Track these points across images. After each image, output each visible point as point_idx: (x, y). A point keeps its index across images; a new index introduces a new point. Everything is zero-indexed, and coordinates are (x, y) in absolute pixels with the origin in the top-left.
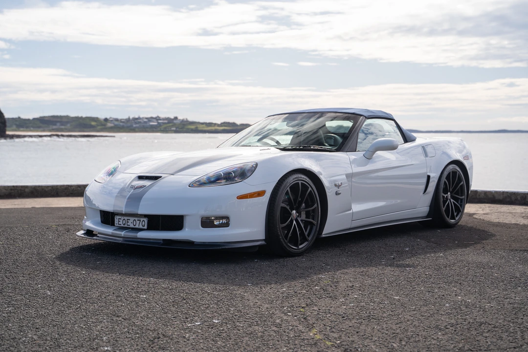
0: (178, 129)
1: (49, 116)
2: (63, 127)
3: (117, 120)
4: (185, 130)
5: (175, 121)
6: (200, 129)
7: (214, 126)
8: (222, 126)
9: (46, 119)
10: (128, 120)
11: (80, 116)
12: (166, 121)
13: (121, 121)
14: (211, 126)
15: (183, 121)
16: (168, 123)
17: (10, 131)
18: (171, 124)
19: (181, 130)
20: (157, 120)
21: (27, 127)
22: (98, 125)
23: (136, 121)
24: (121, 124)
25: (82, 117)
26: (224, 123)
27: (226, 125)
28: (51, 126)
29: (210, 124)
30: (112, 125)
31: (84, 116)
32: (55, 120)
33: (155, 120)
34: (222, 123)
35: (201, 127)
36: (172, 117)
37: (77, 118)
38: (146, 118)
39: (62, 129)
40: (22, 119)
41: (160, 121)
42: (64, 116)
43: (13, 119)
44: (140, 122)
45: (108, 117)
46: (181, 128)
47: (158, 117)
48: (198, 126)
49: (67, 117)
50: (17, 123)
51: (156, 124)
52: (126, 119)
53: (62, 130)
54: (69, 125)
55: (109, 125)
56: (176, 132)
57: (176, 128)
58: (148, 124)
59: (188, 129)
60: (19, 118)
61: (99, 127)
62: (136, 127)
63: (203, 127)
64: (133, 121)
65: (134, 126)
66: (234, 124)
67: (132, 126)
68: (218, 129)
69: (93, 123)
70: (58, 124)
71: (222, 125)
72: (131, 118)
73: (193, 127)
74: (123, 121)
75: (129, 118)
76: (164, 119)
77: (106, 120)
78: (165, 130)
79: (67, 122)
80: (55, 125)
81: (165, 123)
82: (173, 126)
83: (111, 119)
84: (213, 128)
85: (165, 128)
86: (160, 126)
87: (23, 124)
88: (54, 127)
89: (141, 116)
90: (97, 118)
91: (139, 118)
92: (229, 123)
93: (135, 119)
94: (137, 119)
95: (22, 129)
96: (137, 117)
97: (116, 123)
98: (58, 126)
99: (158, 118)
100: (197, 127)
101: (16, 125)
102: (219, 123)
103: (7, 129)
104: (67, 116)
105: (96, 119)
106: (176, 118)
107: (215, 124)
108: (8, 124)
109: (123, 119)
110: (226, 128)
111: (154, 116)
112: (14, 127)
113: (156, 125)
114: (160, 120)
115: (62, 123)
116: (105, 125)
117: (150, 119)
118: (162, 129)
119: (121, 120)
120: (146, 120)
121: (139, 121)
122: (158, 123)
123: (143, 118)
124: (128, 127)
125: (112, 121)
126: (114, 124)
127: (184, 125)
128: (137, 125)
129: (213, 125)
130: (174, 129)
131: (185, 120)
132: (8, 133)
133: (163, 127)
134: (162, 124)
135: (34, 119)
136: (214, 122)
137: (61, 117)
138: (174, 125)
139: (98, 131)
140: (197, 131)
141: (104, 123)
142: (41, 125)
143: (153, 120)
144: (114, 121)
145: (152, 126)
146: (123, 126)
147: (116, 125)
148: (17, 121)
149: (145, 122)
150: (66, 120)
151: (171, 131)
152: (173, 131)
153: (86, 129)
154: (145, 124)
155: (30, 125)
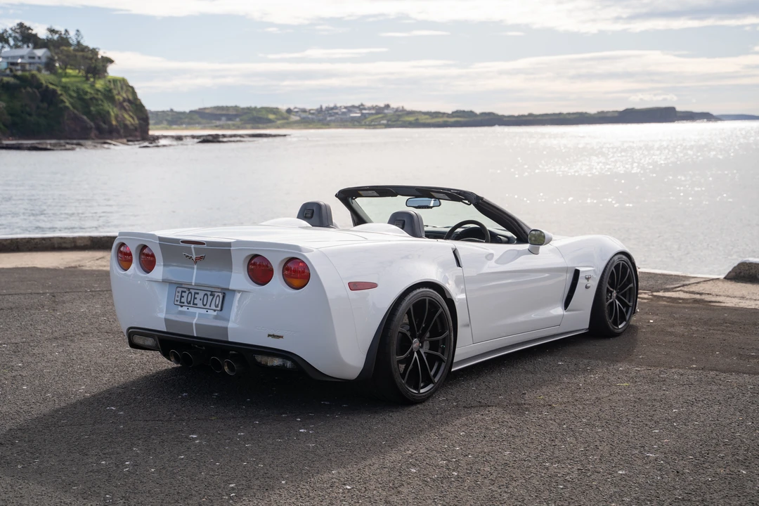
0: (390, 123)
1: (211, 108)
2: (230, 122)
3: (304, 111)
4: (399, 123)
5: (386, 111)
6: (421, 121)
7: (442, 117)
8: (454, 117)
9: (207, 111)
10: (321, 111)
11: (253, 106)
12: (373, 112)
13: (309, 112)
14: (437, 117)
15: (397, 110)
16: (377, 113)
18: (380, 116)
19: (394, 123)
20: (361, 110)
21: (181, 124)
22: (279, 119)
23: (330, 112)
24: (310, 116)
25: (255, 108)
26: (457, 112)
27: (460, 115)
28: (214, 122)
29: (437, 114)
30: (298, 118)
31: (259, 106)
32: (218, 112)
33: (358, 112)
34: (453, 113)
35: (423, 119)
36: (382, 105)
37: (249, 109)
38: (346, 108)
40: (174, 112)
41: (364, 111)
42: (232, 107)
43: (163, 112)
44: (337, 113)
45: (292, 108)
46: (394, 121)
47: (362, 105)
48: (419, 117)
49: (236, 108)
50: (169, 118)
51: (359, 115)
52: (317, 110)
53: (229, 127)
54: (237, 120)
55: (294, 118)
56: (387, 126)
57: (388, 121)
58: (348, 116)
59: (405, 122)
60: (172, 110)
61: (279, 122)
62: (330, 121)
63: (427, 119)
64: (326, 112)
65: (328, 119)
66: (471, 113)
67: (325, 119)
68: (447, 121)
69: (271, 117)
70: (224, 118)
71: (454, 115)
72: (324, 107)
73: (411, 119)
74: (312, 112)
75: (321, 108)
76: (370, 109)
77: (289, 111)
78: (371, 125)
79: (236, 116)
80: (220, 120)
81: (371, 114)
82: (382, 118)
83: (296, 110)
84: (440, 120)
85: (372, 121)
86: (365, 118)
87: (175, 118)
88: (218, 123)
89: (338, 105)
90: (277, 109)
91: (335, 108)
92: (464, 111)
93: (329, 109)
94: (332, 109)
95: (174, 127)
96: (332, 105)
97: (304, 115)
98: (223, 121)
99: (361, 107)
100: (417, 119)
101: (167, 120)
102: (450, 112)
103: (150, 127)
104: (236, 106)
105: (274, 111)
106: (387, 106)
107: (444, 114)
108: (151, 121)
109: (313, 110)
110: (459, 119)
111: (357, 104)
112: (165, 124)
113: (359, 117)
114: (365, 109)
115: (229, 117)
116: (287, 118)
117: (351, 109)
118: (367, 123)
119: (310, 110)
120: (344, 110)
121: (336, 111)
122: (362, 114)
123: (341, 107)
124: (320, 121)
125: (297, 112)
126: (300, 116)
127: (399, 116)
128: (333, 118)
129: (440, 115)
130: (385, 122)
131: (401, 108)
132: (153, 132)
133: (369, 119)
134: (367, 116)
135: (191, 112)
136: (442, 111)
137: (227, 108)
138: (385, 116)
139: (278, 127)
140: (417, 124)
141: (286, 115)
142: (200, 120)
143: (355, 110)
144: (300, 113)
145: (353, 119)
146: (313, 119)
147: (304, 118)
148: (168, 115)
149: (344, 113)
150: (234, 113)
151: (380, 125)
152: (383, 125)
153: (261, 125)
154: (344, 117)
155: (186, 120)
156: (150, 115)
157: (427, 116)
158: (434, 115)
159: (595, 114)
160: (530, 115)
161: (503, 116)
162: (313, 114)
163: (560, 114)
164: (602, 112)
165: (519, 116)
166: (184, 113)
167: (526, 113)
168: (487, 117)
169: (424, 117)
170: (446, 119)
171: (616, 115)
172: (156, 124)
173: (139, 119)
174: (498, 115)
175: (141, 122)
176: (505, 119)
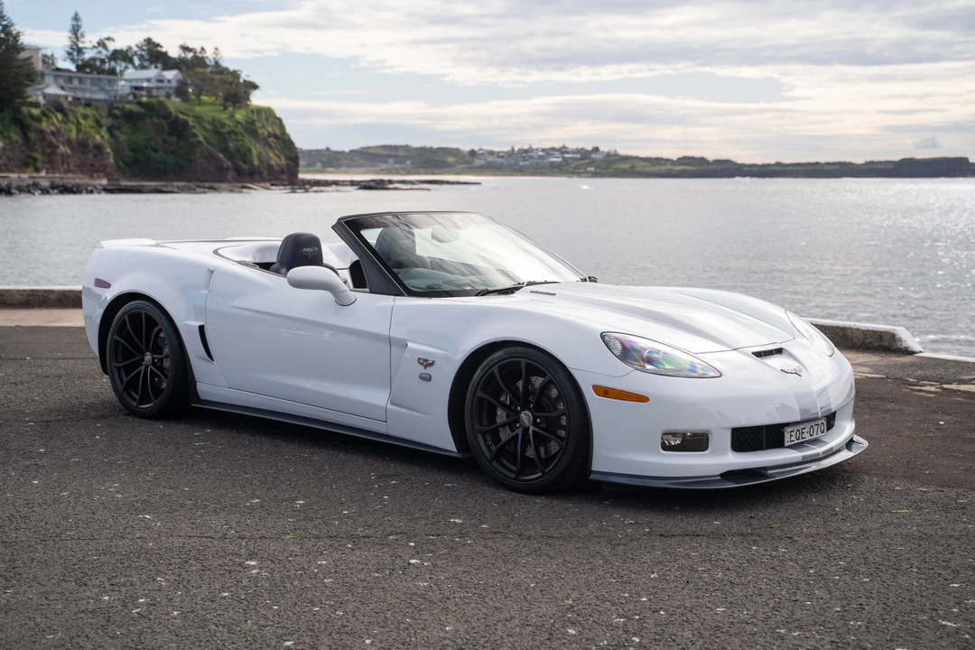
0: (598, 171)
1: (376, 147)
2: (400, 166)
3: (491, 153)
4: (610, 170)
5: (594, 156)
6: (638, 170)
7: (665, 164)
8: (679, 165)
9: (372, 151)
10: (511, 153)
12: (578, 156)
13: (499, 155)
14: (658, 164)
15: (608, 154)
16: (582, 158)
17: (304, 172)
18: (586, 161)
19: (605, 171)
20: (563, 153)
21: (338, 166)
22: (458, 163)
23: (524, 155)
24: (499, 160)
25: (431, 148)
26: (684, 158)
27: (687, 162)
28: (379, 164)
29: (658, 161)
30: (483, 162)
31: (435, 146)
32: (385, 152)
33: (559, 155)
34: (679, 159)
35: (640, 167)
36: (589, 148)
37: (423, 150)
38: (543, 150)
39: (399, 169)
40: (333, 151)
41: (567, 156)
42: (402, 147)
43: (317, 151)
44: (532, 157)
45: (476, 149)
46: (604, 169)
47: (564, 147)
48: (636, 164)
49: (407, 148)
50: (324, 159)
51: (560, 160)
52: (507, 152)
53: (397, 172)
54: (408, 162)
55: (478, 162)
56: (595, 175)
57: (596, 168)
58: (546, 161)
59: (617, 169)
60: (328, 149)
61: (460, 167)
62: (524, 167)
63: (644, 166)
64: (519, 156)
65: (521, 163)
66: (702, 160)
67: (517, 164)
68: (671, 170)
69: (450, 159)
70: (391, 161)
71: (681, 162)
72: (516, 149)
73: (626, 166)
74: (501, 154)
75: (513, 150)
76: (574, 152)
77: (473, 153)
78: (574, 172)
79: (407, 157)
80: (386, 162)
81: (575, 159)
82: (589, 164)
83: (481, 152)
84: (663, 168)
85: (576, 167)
86: (568, 163)
87: (331, 159)
88: (384, 166)
89: (534, 147)
90: (458, 150)
91: (530, 150)
92: (693, 158)
93: (522, 151)
94: (526, 151)
95: (330, 169)
96: (526, 147)
97: (490, 159)
98: (390, 164)
99: (563, 150)
100: (633, 167)
101: (321, 161)
102: (675, 158)
103: (300, 169)
104: (407, 146)
105: (455, 152)
106: (596, 150)
107: (668, 160)
109: (502, 152)
110: (687, 168)
111: (558, 146)
112: (318, 166)
113: (561, 162)
114: (567, 153)
115: (398, 159)
116: (470, 162)
117: (550, 152)
118: (570, 170)
119: (498, 152)
120: (541, 153)
121: (532, 154)
122: (564, 158)
123: (537, 149)
124: (509, 166)
125: (483, 154)
126: (485, 160)
127: (611, 162)
128: (527, 163)
129: (663, 162)
130: (592, 169)
131: (613, 152)
133: (572, 165)
134: (570, 161)
135: (351, 151)
137: (396, 148)
138: (593, 162)
139: (458, 173)
140: (632, 173)
141: (468, 158)
142: (362, 162)
143: (555, 153)
144: (486, 155)
145: (553, 165)
146: (502, 163)
147: (490, 163)
148: (323, 155)
149: (540, 157)
150: (405, 154)
151: (586, 172)
152: (591, 172)
153: (436, 171)
154: (540, 161)
155: (345, 162)
156: (300, 155)
157: (646, 163)
158: (655, 162)
159: (862, 165)
160: (778, 164)
161: (743, 165)
162: (502, 157)
163: (817, 164)
164: (872, 162)
165: (764, 166)
166: (342, 153)
167: (773, 162)
168: (722, 166)
169: (642, 164)
170: (669, 167)
171: (890, 166)
172: (308, 165)
173: (287, 158)
174: (736, 164)
175: (289, 162)
176: (745, 169)
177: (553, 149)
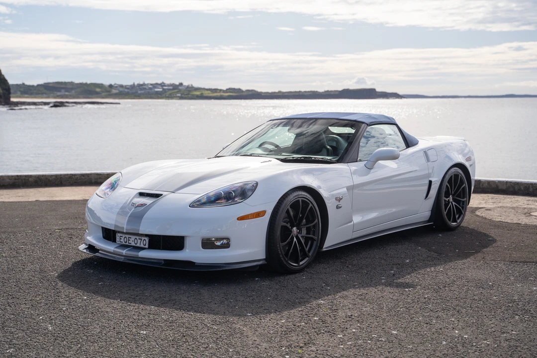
0: (183, 96)
1: (53, 83)
2: (67, 93)
3: (122, 86)
4: (190, 96)
5: (180, 88)
6: (205, 95)
7: (220, 92)
8: (227, 92)
9: (51, 85)
10: (133, 86)
11: (84, 82)
12: (171, 88)
13: (126, 87)
14: (216, 92)
15: (188, 87)
16: (173, 89)
17: (14, 97)
18: (176, 91)
19: (186, 96)
20: (162, 86)
21: (31, 94)
22: (103, 92)
23: (141, 87)
24: (126, 90)
25: (86, 83)
26: (230, 89)
27: (231, 91)
28: (55, 92)
29: (215, 90)
30: (117, 91)
31: (89, 82)
32: (59, 86)
33: (160, 87)
34: (227, 89)
35: (206, 93)
36: (177, 83)
37: (81, 84)
38: (151, 85)
39: (67, 95)
40: (26, 85)
41: (165, 88)
42: (69, 83)
43: (17, 85)
44: (145, 89)
45: (113, 84)
46: (186, 95)
47: (163, 83)
48: (203, 92)
49: (72, 83)
50: (22, 90)
51: (161, 90)
52: (131, 86)
53: (66, 97)
54: (73, 92)
55: (114, 91)
56: (181, 98)
57: (182, 94)
58: (153, 91)
59: (193, 95)
60: (23, 84)
61: (104, 94)
62: (141, 94)
63: (209, 93)
64: (138, 88)
65: (139, 92)
66: (239, 90)
67: (137, 92)
68: (223, 95)
69: (98, 90)
70: (63, 91)
71: (228, 91)
72: (136, 84)
73: (198, 93)
74: (127, 87)
75: (134, 84)
76: (169, 85)
77: (111, 86)
78: (170, 97)
79: (72, 89)
80: (60, 91)
81: (169, 90)
82: (177, 92)
83: (116, 85)
84: (218, 94)
85: (170, 94)
86: (166, 92)
87: (27, 90)
88: (59, 94)
89: (146, 83)
90: (102, 84)
91: (144, 84)
92: (234, 89)
93: (139, 85)
94: (142, 85)
95: (26, 96)
96: (141, 83)
97: (121, 89)
98: (63, 93)
99: (163, 84)
100: (202, 94)
101: (20, 91)
102: (224, 89)
103: (11, 95)
104: (72, 82)
105: (100, 86)
106: (181, 84)
107: (221, 90)
108: (12, 91)
109: (128, 86)
110: (231, 94)
111: (159, 82)
112: (19, 93)
113: (161, 91)
114: (165, 86)
115: (67, 90)
116: (109, 92)
117: (156, 86)
118: (167, 95)
119: (126, 86)
120: (150, 86)
121: (145, 87)
122: (163, 89)
123: (148, 84)
124: (133, 93)
125: (117, 87)
126: (119, 90)
127: (190, 91)
128: (143, 92)
129: (218, 91)
130: (179, 95)
131: (191, 86)
132: (13, 100)
133: (168, 93)
134: (167, 90)
135: (38, 85)
136: (219, 88)
137: (65, 83)
138: (180, 91)
139: (103, 98)
140: (202, 97)
141: (109, 89)
142: (45, 91)
143: (158, 86)
144: (119, 88)
145: (157, 93)
146: (128, 92)
147: (121, 92)
148: (21, 87)
149: (150, 89)
150: (70, 87)
151: (177, 97)
152: (179, 97)
153: (90, 96)
154: (150, 91)
155: (35, 91)
156: (11, 88)
157: (209, 92)
158: (214, 91)
159: (323, 92)
160: (280, 92)
161: (262, 92)
162: (128, 88)
163: (300, 92)
164: (328, 91)
165: (272, 93)
166: (33, 86)
167: (277, 91)
168: (250, 93)
169: (206, 92)
170: (222, 94)
171: (337, 93)
172: (14, 93)
173: (3, 89)
174: (258, 92)
175: (5, 91)
176: (263, 94)
177: (157, 84)
